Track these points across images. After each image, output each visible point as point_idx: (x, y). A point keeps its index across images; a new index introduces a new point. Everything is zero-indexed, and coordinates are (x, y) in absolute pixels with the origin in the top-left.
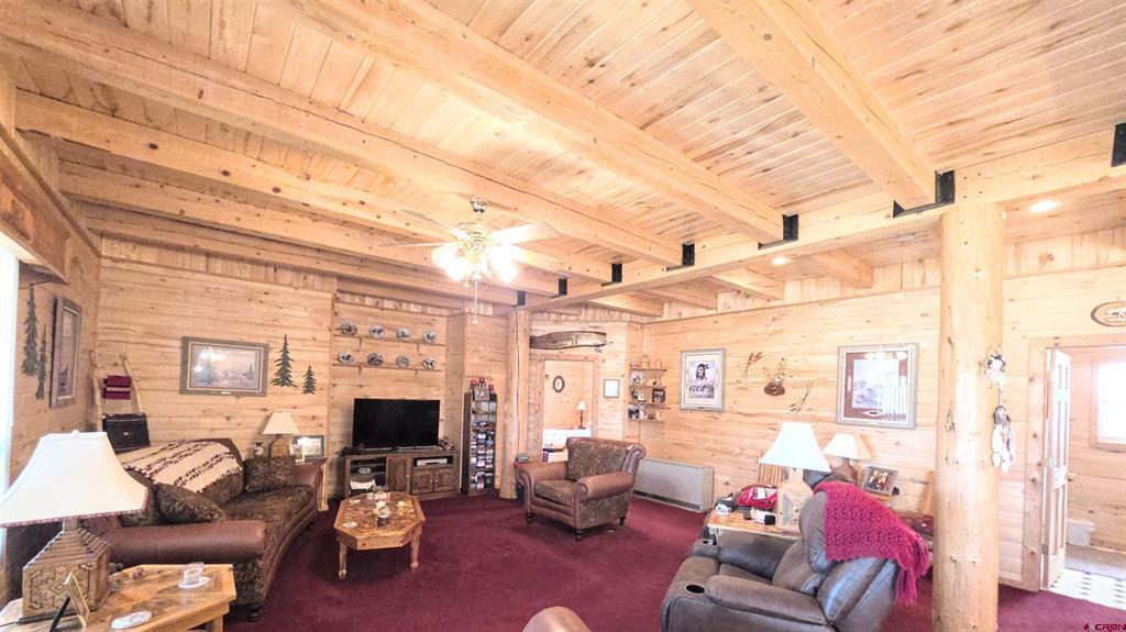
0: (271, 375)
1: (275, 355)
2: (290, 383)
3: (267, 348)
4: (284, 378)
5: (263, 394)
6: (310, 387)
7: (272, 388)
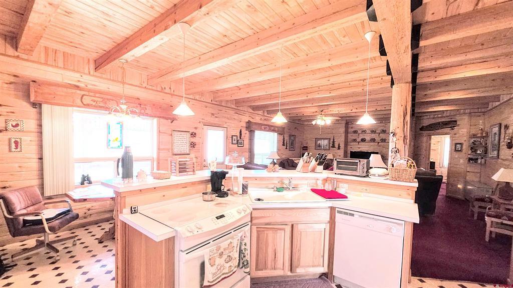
0: (331, 145)
1: (332, 140)
2: (335, 147)
3: (330, 139)
4: (333, 146)
5: (329, 150)
6: (339, 148)
7: (331, 148)
